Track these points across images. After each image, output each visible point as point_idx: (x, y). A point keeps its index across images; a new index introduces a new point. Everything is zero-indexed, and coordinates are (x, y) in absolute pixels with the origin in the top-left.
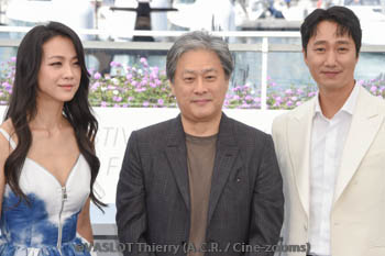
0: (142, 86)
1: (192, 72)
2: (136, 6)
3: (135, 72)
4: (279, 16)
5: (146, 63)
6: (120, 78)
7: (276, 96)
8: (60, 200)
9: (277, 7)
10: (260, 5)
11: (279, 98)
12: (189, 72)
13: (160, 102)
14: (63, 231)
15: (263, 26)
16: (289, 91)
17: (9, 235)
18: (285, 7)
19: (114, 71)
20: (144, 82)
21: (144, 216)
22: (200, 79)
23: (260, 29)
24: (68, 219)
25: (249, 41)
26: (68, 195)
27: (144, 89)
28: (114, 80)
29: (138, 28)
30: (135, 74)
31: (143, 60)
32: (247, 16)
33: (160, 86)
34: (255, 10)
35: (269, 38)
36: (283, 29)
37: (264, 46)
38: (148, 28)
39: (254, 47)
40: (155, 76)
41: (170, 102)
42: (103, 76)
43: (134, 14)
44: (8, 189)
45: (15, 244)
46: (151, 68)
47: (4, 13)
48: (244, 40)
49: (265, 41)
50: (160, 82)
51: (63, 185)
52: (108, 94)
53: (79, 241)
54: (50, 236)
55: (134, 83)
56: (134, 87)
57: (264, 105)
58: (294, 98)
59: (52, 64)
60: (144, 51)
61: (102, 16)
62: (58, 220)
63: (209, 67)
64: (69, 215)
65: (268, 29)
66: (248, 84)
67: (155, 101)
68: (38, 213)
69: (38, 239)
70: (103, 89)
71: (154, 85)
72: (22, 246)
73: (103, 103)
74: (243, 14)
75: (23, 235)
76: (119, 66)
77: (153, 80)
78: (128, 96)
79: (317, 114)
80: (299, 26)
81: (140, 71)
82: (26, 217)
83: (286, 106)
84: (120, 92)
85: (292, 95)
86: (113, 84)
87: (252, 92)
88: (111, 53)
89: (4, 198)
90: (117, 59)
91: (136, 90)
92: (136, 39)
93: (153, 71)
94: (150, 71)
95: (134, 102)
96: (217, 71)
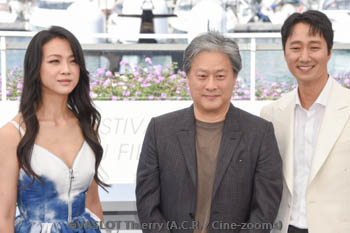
0: (147, 82)
1: (205, 71)
2: (140, 13)
3: (141, 70)
4: (266, 20)
5: (150, 62)
6: (128, 75)
7: (263, 89)
8: (68, 180)
9: (264, 12)
10: (250, 11)
11: (266, 91)
12: (203, 71)
13: (163, 95)
14: (73, 207)
15: (253, 28)
16: (274, 84)
17: (25, 213)
18: (272, 12)
19: (123, 70)
20: (149, 78)
21: (157, 191)
22: (211, 78)
23: (249, 31)
24: (77, 197)
26: (75, 175)
27: (149, 85)
28: (123, 77)
29: (143, 31)
30: (141, 72)
31: (148, 59)
32: (238, 20)
33: (164, 82)
34: (244, 15)
35: (257, 39)
36: (270, 31)
37: (253, 46)
39: (244, 47)
40: (158, 73)
41: (172, 95)
42: (113, 74)
43: (139, 20)
44: (22, 173)
45: (31, 221)
46: (155, 67)
47: (28, 20)
49: (253, 41)
50: (163, 78)
51: (70, 167)
52: (119, 90)
53: (88, 216)
54: (61, 212)
55: (140, 79)
56: (140, 83)
57: (253, 96)
58: (279, 90)
59: (51, 62)
60: (148, 51)
61: (113, 23)
62: (67, 198)
64: (77, 193)
65: (257, 32)
66: (239, 79)
67: (159, 95)
68: (49, 193)
69: (51, 215)
70: (114, 85)
71: (158, 81)
72: (37, 222)
73: (114, 97)
74: (235, 19)
75: (37, 213)
76: (127, 65)
77: (157, 77)
78: (135, 91)
79: (297, 105)
80: (280, 28)
81: (146, 70)
82: (39, 196)
83: (272, 97)
84: (128, 87)
85: (277, 88)
86: (122, 81)
87: (243, 86)
88: (120, 54)
89: (19, 181)
90: (125, 59)
91: (142, 86)
92: (142, 41)
93: (157, 69)
94: (154, 70)
95: (141, 96)
96: (227, 71)
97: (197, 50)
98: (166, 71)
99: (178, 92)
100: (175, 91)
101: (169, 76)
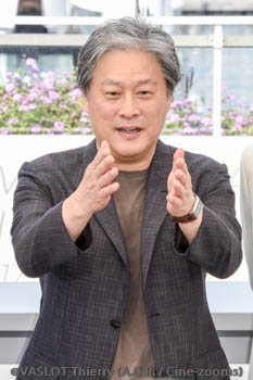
0: (30, 102)
1: (117, 84)
3: (19, 81)
5: (35, 66)
7: (235, 116)
11: (239, 119)
12: (112, 83)
13: (59, 126)
20: (33, 95)
22: (128, 94)
23: (207, 13)
25: (192, 31)
27: (33, 107)
30: (19, 84)
31: (30, 62)
33: (58, 102)
35: (224, 26)
36: (244, 13)
37: (217, 39)
38: (37, 12)
39: (202, 40)
40: (49, 86)
41: (73, 125)
46: (43, 75)
48: (184, 29)
49: (218, 30)
50: (57, 96)
55: (17, 97)
56: (17, 104)
57: (217, 129)
60: (31, 48)
63: (143, 77)
65: (221, 13)
66: (193, 97)
67: (51, 125)
71: (48, 101)
77: (46, 93)
78: (8, 116)
81: (27, 80)
87: (200, 109)
91: (20, 108)
92: (20, 29)
93: (48, 79)
94: (41, 79)
95: (18, 126)
96: (155, 84)
97: (102, 49)
98: (63, 82)
99: (83, 120)
100: (78, 118)
101: (67, 91)
